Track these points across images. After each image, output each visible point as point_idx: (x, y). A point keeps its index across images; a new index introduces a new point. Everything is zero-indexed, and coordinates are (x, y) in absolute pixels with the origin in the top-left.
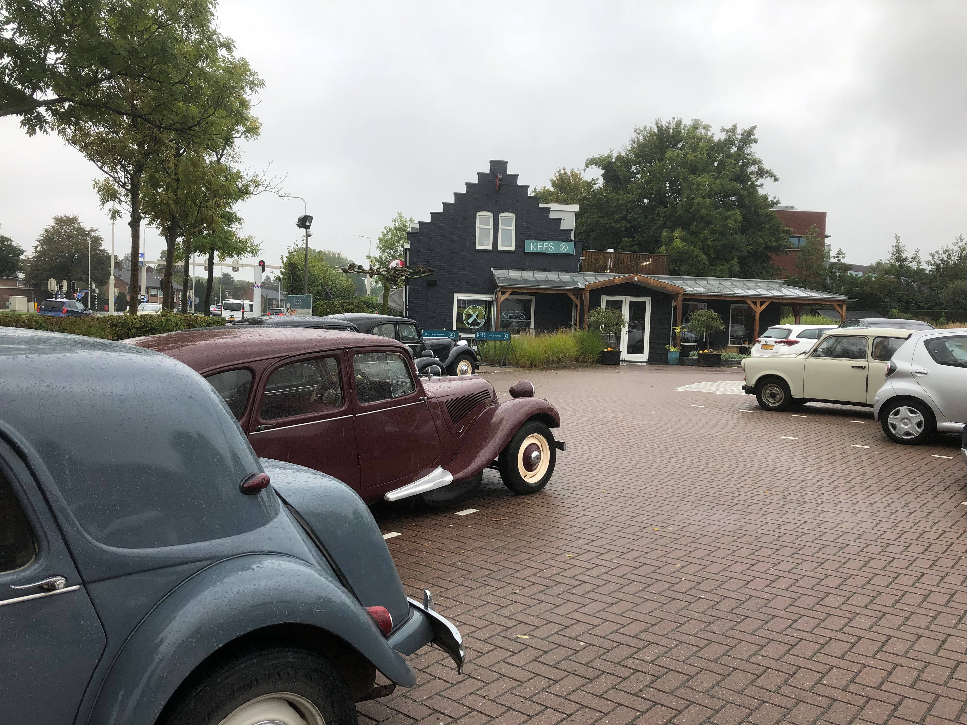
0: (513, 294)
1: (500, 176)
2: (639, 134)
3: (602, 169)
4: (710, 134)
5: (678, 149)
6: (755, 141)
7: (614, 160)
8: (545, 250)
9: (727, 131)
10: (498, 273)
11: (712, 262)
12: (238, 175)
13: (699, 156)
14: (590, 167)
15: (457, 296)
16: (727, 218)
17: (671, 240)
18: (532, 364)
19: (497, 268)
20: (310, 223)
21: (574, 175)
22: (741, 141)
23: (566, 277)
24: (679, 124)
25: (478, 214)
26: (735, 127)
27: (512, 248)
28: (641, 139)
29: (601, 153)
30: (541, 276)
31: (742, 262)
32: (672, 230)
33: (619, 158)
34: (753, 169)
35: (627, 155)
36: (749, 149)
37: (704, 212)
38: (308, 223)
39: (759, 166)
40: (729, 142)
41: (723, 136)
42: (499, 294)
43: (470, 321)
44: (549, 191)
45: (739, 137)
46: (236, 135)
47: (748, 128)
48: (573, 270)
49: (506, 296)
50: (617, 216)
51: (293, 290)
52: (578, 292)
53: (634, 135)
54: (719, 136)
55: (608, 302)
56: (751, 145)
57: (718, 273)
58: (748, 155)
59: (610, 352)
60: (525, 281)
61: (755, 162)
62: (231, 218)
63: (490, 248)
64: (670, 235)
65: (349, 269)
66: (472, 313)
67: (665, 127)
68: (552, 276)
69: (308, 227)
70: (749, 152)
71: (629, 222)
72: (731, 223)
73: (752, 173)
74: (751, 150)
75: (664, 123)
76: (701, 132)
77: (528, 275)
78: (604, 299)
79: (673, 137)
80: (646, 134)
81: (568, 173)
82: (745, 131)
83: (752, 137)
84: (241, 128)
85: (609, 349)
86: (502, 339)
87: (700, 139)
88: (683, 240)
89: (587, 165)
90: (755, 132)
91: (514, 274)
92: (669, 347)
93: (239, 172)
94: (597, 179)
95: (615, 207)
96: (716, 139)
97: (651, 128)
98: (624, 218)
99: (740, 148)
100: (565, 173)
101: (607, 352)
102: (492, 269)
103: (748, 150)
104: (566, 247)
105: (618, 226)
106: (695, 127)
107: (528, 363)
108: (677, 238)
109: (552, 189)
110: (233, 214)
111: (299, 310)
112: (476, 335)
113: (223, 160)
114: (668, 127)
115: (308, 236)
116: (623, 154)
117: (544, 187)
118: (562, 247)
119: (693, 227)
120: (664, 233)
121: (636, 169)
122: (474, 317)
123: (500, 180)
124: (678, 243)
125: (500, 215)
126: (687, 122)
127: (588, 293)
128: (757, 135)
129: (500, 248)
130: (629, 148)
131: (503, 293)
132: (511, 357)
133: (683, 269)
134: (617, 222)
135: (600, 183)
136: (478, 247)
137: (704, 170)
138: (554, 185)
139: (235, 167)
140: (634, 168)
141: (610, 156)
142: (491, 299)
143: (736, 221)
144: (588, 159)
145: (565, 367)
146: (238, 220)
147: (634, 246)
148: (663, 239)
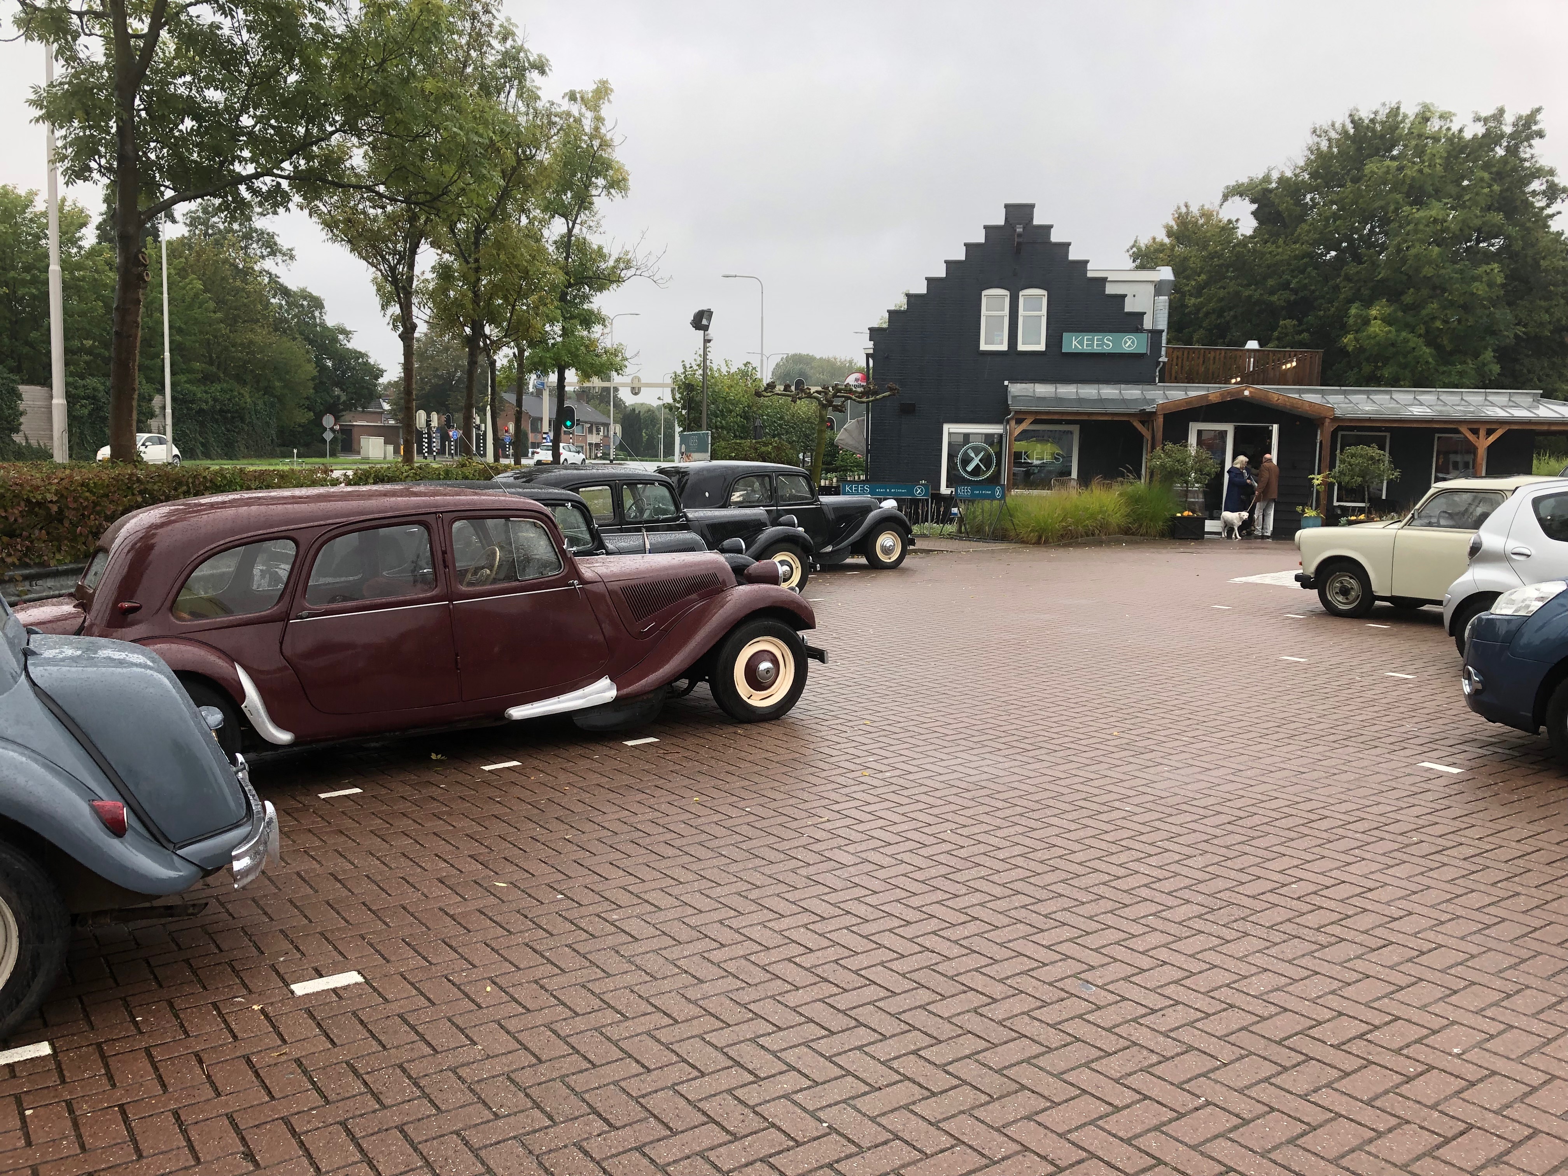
0: (1035, 422)
1: (1019, 230)
2: (1320, 136)
3: (1253, 201)
4: (1455, 128)
5: (1393, 158)
6: (1540, 134)
7: (1274, 185)
8: (1096, 348)
9: (1486, 120)
10: (1016, 389)
11: (1445, 357)
12: (600, 253)
13: (1427, 170)
14: (1230, 200)
15: (949, 429)
16: (1475, 279)
17: (1366, 322)
18: (1040, 537)
19: (1013, 380)
20: (709, 320)
21: (1207, 215)
22: (1512, 136)
23: (1132, 392)
24: (1395, 112)
25: (984, 293)
26: (1501, 111)
27: (1042, 347)
28: (1324, 145)
29: (1253, 175)
30: (1089, 391)
31: (1504, 355)
32: (1368, 304)
33: (1282, 180)
34: (1537, 185)
35: (1296, 175)
36: (1528, 149)
37: (1428, 271)
38: (704, 322)
39: (1547, 182)
40: (1491, 138)
41: (1480, 130)
42: (1013, 423)
43: (970, 468)
44: (1162, 244)
45: (1508, 129)
46: (594, 192)
47: (1525, 112)
48: (1144, 379)
49: (1024, 426)
50: (1271, 282)
51: (689, 425)
52: (1146, 417)
53: (1311, 140)
54: (1473, 130)
55: (1200, 432)
56: (1533, 142)
57: (1455, 379)
58: (1525, 160)
59: (1188, 517)
60: (1059, 400)
61: (1538, 173)
62: (589, 319)
63: (1004, 347)
64: (1364, 313)
65: (766, 390)
66: (973, 455)
67: (1367, 121)
68: (1109, 391)
69: (705, 328)
70: (1528, 156)
71: (1295, 291)
72: (1480, 289)
73: (1534, 193)
74: (1533, 151)
75: (1365, 114)
76: (1434, 125)
77: (1068, 391)
78: (1194, 428)
79: (1382, 137)
80: (1333, 135)
81: (1195, 210)
82: (1520, 118)
83: (1534, 128)
84: (600, 182)
85: (1186, 513)
86: (992, 497)
87: (1436, 139)
88: (1388, 320)
89: (1225, 198)
90: (1538, 117)
91: (1042, 390)
92: (1303, 511)
93: (600, 248)
94: (1238, 220)
95: (1269, 267)
96: (1468, 135)
97: (1344, 126)
98: (1286, 286)
99: (1513, 151)
100: (1187, 213)
101: (1182, 518)
102: (1006, 383)
103: (1525, 152)
104: (1133, 342)
105: (1274, 298)
106: (1424, 118)
107: (1034, 536)
108: (1375, 318)
109: (1167, 241)
110: (591, 312)
111: (695, 455)
112: (956, 491)
113: (576, 231)
114: (1372, 121)
115: (707, 341)
116: (1289, 174)
117: (1154, 239)
118: (1126, 342)
119: (1408, 299)
120: (1353, 311)
121: (1312, 199)
122: (976, 461)
123: (1020, 235)
124: (1376, 328)
125: (1021, 293)
126: (1410, 110)
127: (1161, 420)
128: (1543, 122)
129: (1021, 347)
130: (1302, 163)
131: (1019, 422)
132: (1009, 525)
133: (1386, 373)
134: (1272, 293)
135: (1247, 226)
136: (983, 347)
137: (1438, 194)
138: (1170, 234)
139: (595, 240)
140: (1309, 197)
141: (1267, 179)
142: (1001, 431)
143: (1490, 285)
144: (1227, 187)
145: (1099, 543)
146: (601, 320)
147: (1300, 333)
148: (1351, 321)
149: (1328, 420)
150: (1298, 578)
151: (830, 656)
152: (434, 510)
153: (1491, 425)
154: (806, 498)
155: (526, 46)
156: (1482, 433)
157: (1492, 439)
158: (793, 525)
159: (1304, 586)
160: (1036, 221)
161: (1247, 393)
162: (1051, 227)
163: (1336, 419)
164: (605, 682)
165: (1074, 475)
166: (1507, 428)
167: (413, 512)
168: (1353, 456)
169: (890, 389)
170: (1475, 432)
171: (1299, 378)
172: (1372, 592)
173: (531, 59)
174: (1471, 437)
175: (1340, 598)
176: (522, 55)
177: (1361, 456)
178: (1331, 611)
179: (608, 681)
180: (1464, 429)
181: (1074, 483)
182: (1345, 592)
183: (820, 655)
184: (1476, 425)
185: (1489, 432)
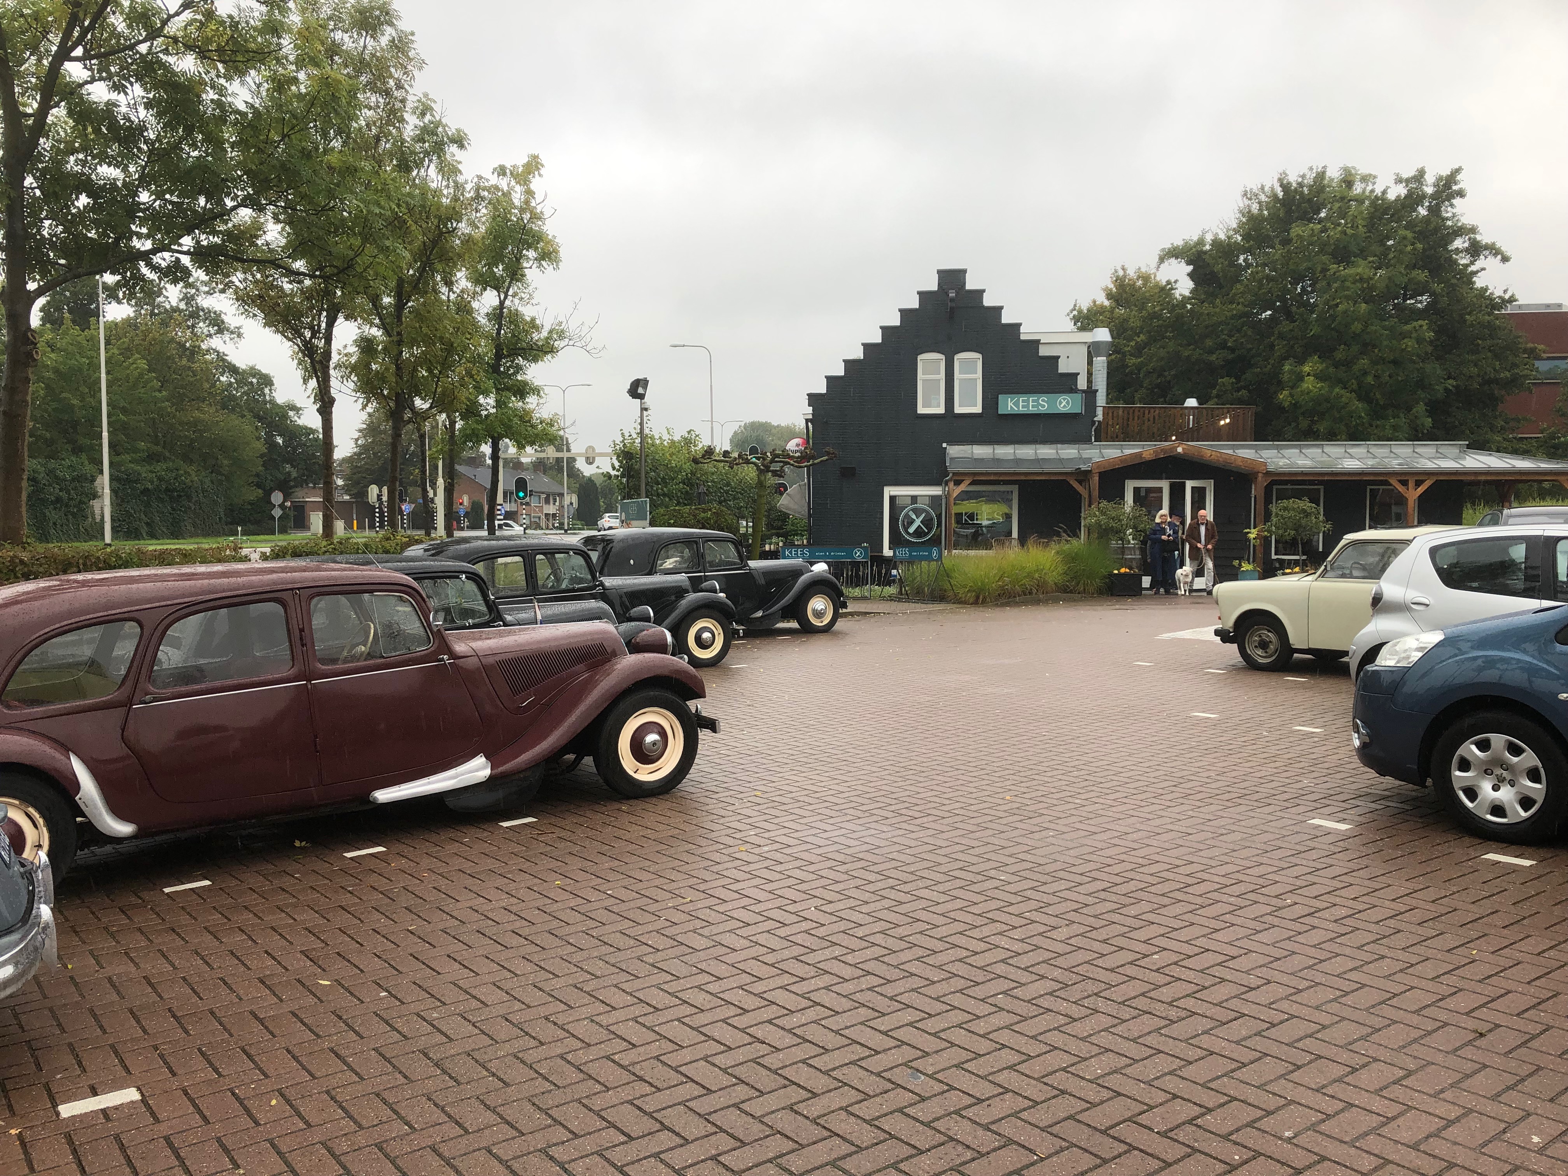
0: (973, 483)
1: (952, 295)
2: (1250, 199)
3: (1188, 264)
4: (1378, 191)
5: (1320, 221)
6: (1461, 194)
7: (1208, 247)
8: (1032, 409)
9: (1408, 181)
10: (954, 451)
11: (1378, 412)
12: (533, 325)
13: (1350, 231)
14: (1166, 263)
15: (889, 491)
16: (1404, 335)
17: (1301, 378)
18: (978, 597)
19: (951, 442)
20: (645, 388)
21: (1146, 278)
22: (1433, 196)
23: (1069, 452)
24: (1321, 175)
25: (920, 357)
26: (1421, 173)
27: (978, 409)
28: (1255, 208)
29: (1187, 238)
30: (1026, 452)
31: (1435, 408)
32: (1301, 361)
33: (1216, 243)
34: (1459, 243)
35: (1229, 238)
36: (1449, 209)
37: (1357, 327)
38: (640, 390)
39: (1470, 239)
40: (1413, 199)
41: (1401, 191)
42: (951, 484)
43: (911, 530)
44: (1102, 306)
45: (1429, 190)
46: (525, 265)
47: (1446, 172)
48: (1082, 439)
49: (963, 487)
50: (1209, 343)
51: (629, 492)
52: (1083, 476)
53: (1242, 203)
54: (1397, 192)
55: (1137, 490)
56: (1454, 201)
57: (1389, 432)
58: (1447, 219)
59: (1125, 574)
60: (997, 461)
61: (1459, 231)
62: (523, 390)
63: (941, 410)
64: (1298, 369)
65: (703, 456)
66: (914, 517)
67: (1294, 185)
68: (1046, 451)
69: (641, 397)
70: (1449, 215)
71: (1232, 350)
72: (1410, 344)
73: (1457, 251)
74: (1454, 211)
75: (1293, 179)
76: (1358, 188)
77: (1005, 451)
78: (1130, 486)
79: (1310, 201)
80: (1263, 198)
81: (1131, 273)
82: (1440, 178)
83: (1455, 188)
84: (531, 254)
85: (1123, 570)
86: (929, 558)
87: (1360, 200)
88: (1320, 377)
89: (1162, 260)
90: (1458, 178)
91: (981, 451)
92: (1240, 565)
93: (533, 320)
94: (1176, 282)
95: (1207, 327)
96: (1391, 196)
97: (1272, 189)
98: (1223, 346)
99: (1435, 210)
100: (1125, 276)
101: (1120, 574)
102: (944, 445)
103: (1447, 212)
104: (1068, 403)
105: (1213, 358)
106: (1348, 182)
107: (971, 596)
108: (1309, 375)
109: (1107, 303)
110: (525, 383)
111: (634, 523)
112: (895, 553)
113: (508, 303)
114: (1300, 185)
115: (644, 409)
116: (1222, 236)
117: (1094, 302)
118: (1061, 403)
119: (1339, 355)
120: (1287, 368)
121: (1245, 260)
122: (918, 523)
123: (952, 300)
124: (1309, 384)
125: (956, 357)
126: (1334, 173)
127: (1096, 478)
128: (1463, 182)
129: (958, 410)
130: (1235, 226)
131: (958, 483)
132: (947, 586)
133: (1322, 427)
134: (1211, 352)
135: (1184, 287)
136: (921, 410)
137: (1363, 253)
138: (1110, 296)
139: (527, 312)
140: (1242, 258)
141: (1201, 242)
142: (940, 493)
143: (1420, 341)
144: (1163, 250)
145: (1037, 602)
146: (536, 391)
147: (1238, 390)
148: (1286, 377)
149: (1260, 475)
150: (1217, 633)
151: (722, 725)
152: (290, 586)
153: (1419, 477)
154: (735, 564)
155: (444, 121)
156: (1411, 484)
157: (1421, 490)
158: (715, 592)
159: (1224, 640)
160: (969, 286)
161: (1180, 450)
162: (984, 291)
163: (1268, 473)
164: (480, 761)
165: (1015, 534)
166: (1435, 479)
167: (268, 589)
168: (1285, 509)
169: (828, 453)
170: (1404, 483)
171: (1233, 434)
172: (1289, 645)
173: (450, 133)
174: (1401, 488)
175: (1260, 652)
176: (440, 129)
177: (1294, 509)
178: (1251, 665)
179: (483, 759)
180: (1394, 481)
181: (1015, 543)
182: (1264, 645)
183: (711, 725)
184: (1404, 477)
185: (1418, 483)
